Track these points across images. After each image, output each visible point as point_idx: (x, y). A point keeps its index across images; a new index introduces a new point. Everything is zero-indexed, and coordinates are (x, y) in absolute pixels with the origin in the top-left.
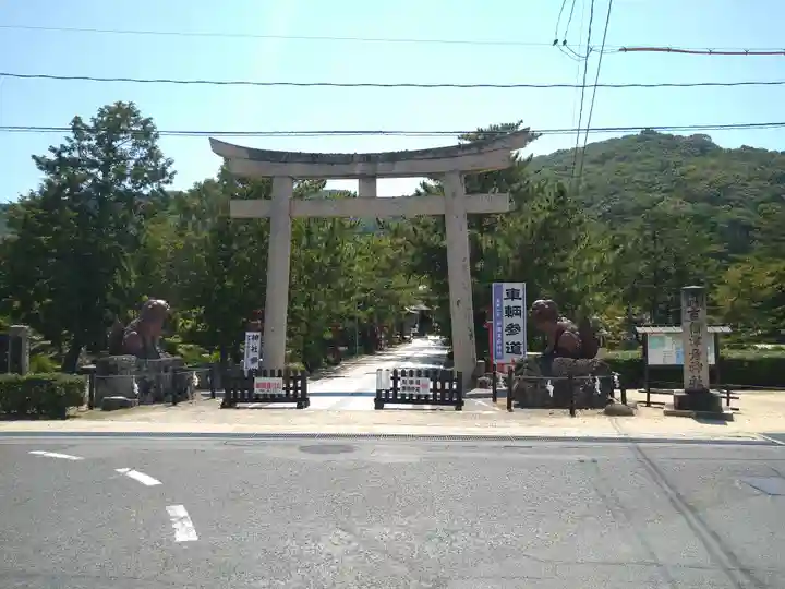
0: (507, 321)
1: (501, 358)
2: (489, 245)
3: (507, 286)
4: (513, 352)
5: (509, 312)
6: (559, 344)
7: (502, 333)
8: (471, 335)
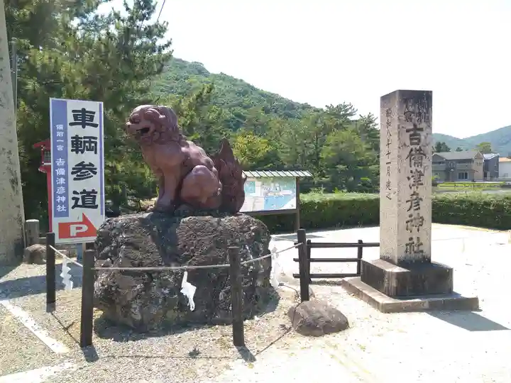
0: (74, 159)
1: (66, 214)
2: (46, 61)
3: (73, 105)
4: (84, 206)
5: (78, 144)
6: (185, 193)
7: (66, 177)
8: (14, 182)
